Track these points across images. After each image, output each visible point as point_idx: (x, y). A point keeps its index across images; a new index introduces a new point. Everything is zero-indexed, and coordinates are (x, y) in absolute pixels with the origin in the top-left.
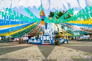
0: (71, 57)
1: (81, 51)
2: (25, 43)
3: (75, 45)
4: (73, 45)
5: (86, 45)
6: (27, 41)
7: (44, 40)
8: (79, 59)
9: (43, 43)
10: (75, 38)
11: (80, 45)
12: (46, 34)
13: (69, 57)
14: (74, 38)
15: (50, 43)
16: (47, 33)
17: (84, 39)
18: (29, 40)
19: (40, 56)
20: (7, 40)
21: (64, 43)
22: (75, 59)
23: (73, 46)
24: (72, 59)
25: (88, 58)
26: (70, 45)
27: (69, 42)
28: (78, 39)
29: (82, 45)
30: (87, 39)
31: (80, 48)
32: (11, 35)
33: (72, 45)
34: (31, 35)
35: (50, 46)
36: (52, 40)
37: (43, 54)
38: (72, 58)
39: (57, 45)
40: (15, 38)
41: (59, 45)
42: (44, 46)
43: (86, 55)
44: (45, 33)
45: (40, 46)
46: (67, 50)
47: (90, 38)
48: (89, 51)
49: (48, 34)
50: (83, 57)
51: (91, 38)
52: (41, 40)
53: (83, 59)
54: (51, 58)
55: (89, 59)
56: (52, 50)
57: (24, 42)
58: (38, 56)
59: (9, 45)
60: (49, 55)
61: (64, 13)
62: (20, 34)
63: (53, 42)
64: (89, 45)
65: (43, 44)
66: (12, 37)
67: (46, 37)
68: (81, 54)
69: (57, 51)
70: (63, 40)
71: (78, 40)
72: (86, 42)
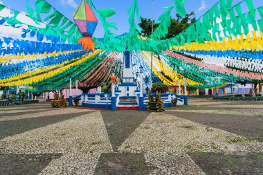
0: (188, 147)
1: (222, 128)
2: (71, 105)
3: (205, 111)
4: (201, 111)
5: (239, 113)
6: (77, 99)
7: (121, 98)
8: (210, 153)
9: (117, 105)
10: (210, 90)
11: (221, 113)
12: (128, 81)
13: (181, 146)
14: (207, 90)
15: (137, 104)
16: (130, 78)
17: (236, 96)
18: (82, 97)
19: (99, 143)
20: (20, 98)
21: (175, 106)
22: (199, 153)
23: (199, 114)
24: (189, 154)
25: (238, 154)
26: (190, 111)
27: (191, 102)
28: (217, 94)
29: (225, 112)
30: (243, 96)
31: (219, 120)
32: (30, 85)
33: (198, 111)
34: (90, 84)
35: (137, 112)
36: (141, 96)
37: (110, 135)
38: (188, 150)
39: (155, 110)
40: (45, 91)
41: (160, 111)
42: (120, 112)
43: (234, 141)
44: (126, 78)
45: (109, 112)
46: (180, 124)
47: (254, 93)
48: (243, 131)
49: (132, 81)
50: (222, 149)
51: (256, 92)
52: (113, 95)
53: (222, 154)
54: (129, 147)
55: (242, 157)
56: (137, 125)
57: (68, 103)
58: (94, 144)
59: (22, 111)
60: (127, 137)
61: (180, 20)
62: (56, 80)
63: (145, 101)
64: (246, 113)
65: (119, 108)
66: (35, 90)
67: (128, 90)
68: (217, 137)
69: (151, 126)
70: (174, 97)
71: (217, 98)
72: (241, 104)
